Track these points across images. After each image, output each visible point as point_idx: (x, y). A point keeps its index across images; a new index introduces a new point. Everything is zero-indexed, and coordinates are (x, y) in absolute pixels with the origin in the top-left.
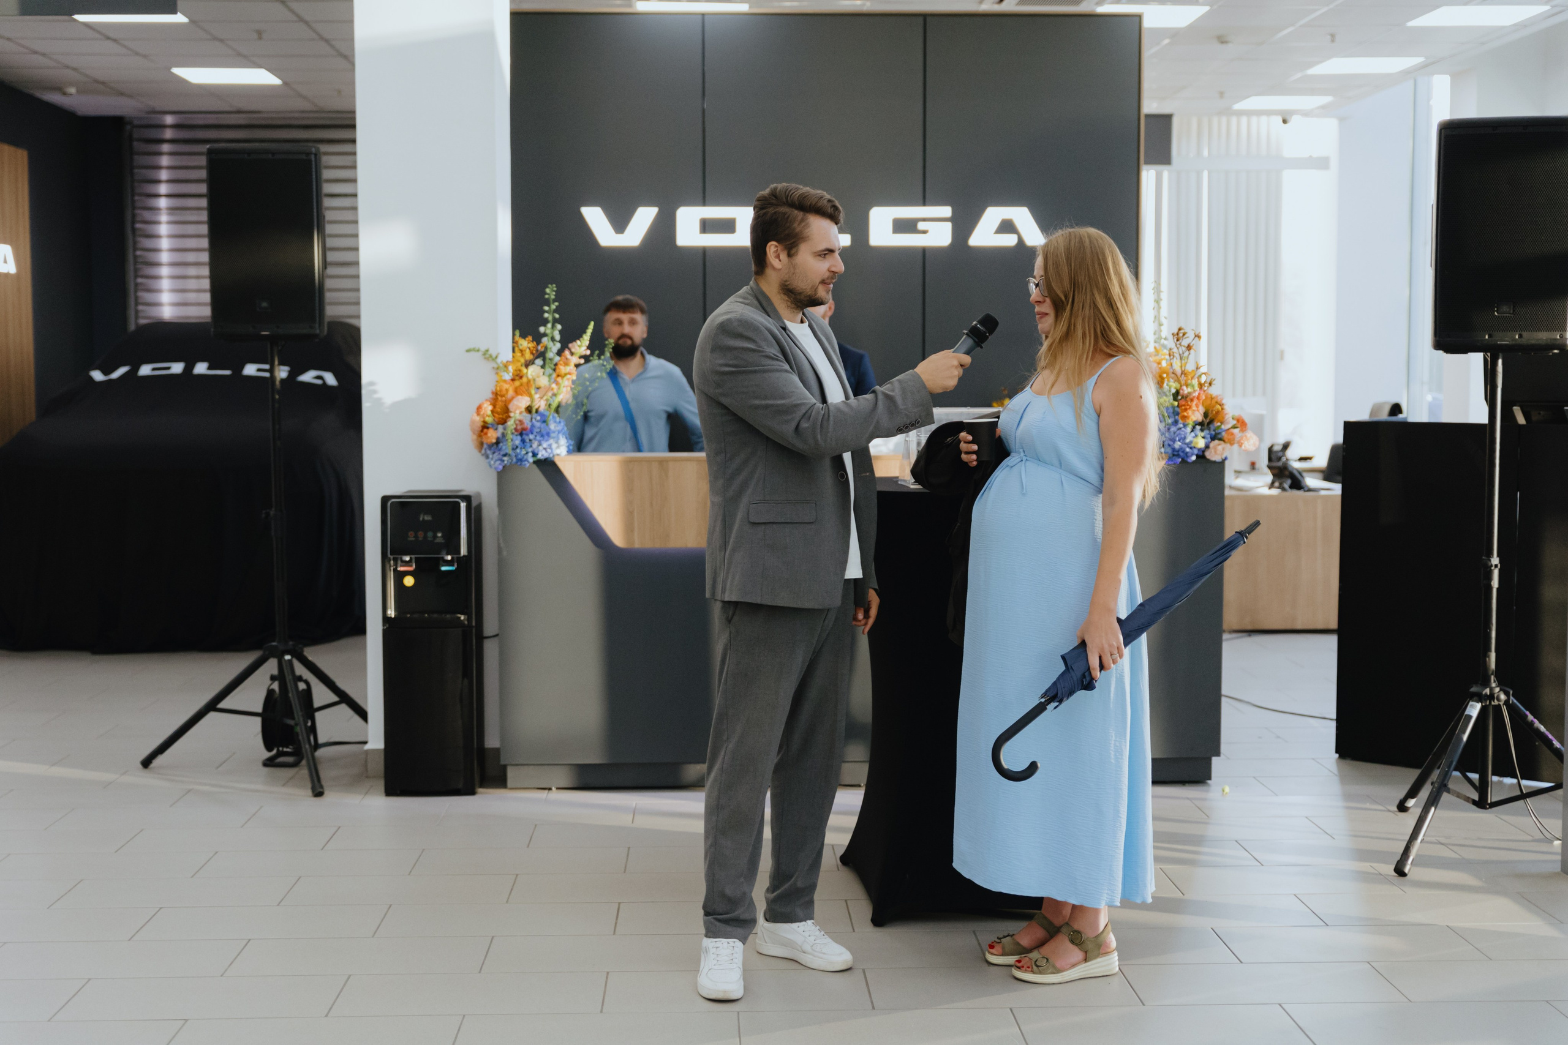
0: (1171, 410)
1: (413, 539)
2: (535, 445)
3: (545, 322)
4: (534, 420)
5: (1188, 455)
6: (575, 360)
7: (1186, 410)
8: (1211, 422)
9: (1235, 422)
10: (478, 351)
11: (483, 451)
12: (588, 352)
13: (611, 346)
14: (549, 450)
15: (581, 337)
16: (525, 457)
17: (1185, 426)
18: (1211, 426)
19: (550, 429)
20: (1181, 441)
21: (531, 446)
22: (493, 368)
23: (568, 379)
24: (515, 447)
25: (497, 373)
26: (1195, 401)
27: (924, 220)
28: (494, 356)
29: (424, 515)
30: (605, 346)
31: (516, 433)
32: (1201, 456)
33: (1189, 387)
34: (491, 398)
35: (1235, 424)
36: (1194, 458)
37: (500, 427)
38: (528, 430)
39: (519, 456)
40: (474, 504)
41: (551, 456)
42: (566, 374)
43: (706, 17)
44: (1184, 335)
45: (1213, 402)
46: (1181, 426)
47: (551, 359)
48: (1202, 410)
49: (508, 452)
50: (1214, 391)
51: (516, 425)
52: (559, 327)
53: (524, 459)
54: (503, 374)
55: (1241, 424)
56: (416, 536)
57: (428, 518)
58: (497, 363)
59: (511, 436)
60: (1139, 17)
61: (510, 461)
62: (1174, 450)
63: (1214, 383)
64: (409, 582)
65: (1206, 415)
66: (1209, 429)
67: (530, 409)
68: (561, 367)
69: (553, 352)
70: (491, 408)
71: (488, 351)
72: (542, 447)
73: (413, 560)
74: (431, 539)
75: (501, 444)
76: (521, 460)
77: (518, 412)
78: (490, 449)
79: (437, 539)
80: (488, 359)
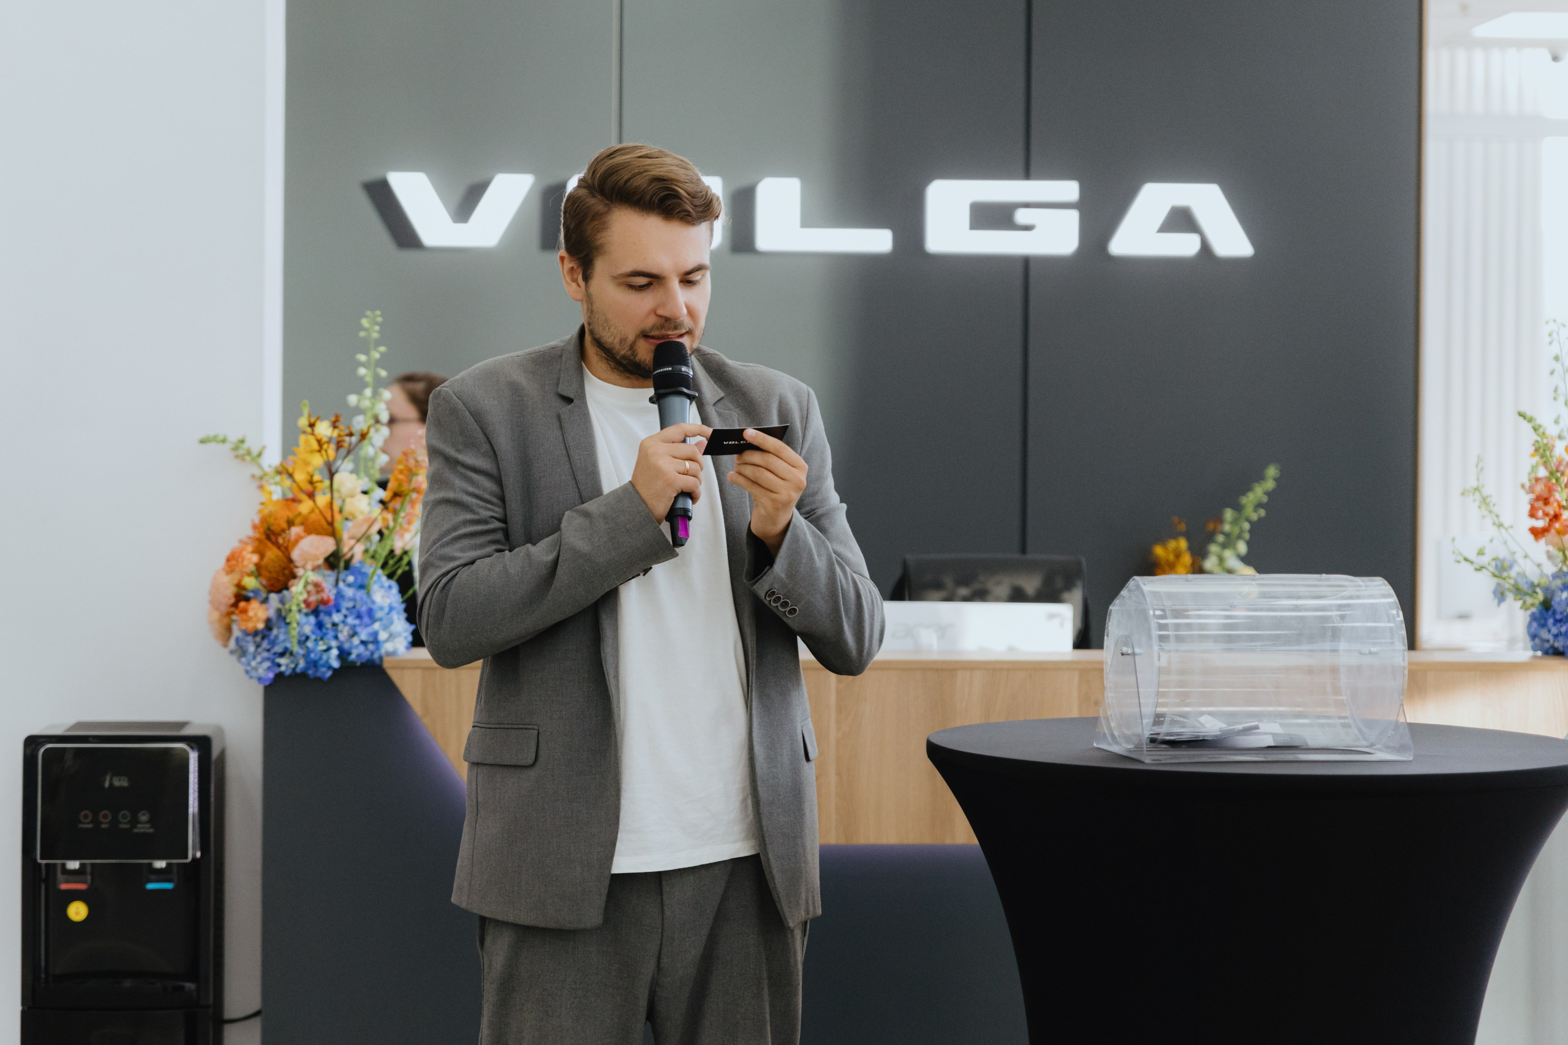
1: (90, 826)
2: (344, 633)
3: (358, 386)
4: (341, 585)
10: (224, 441)
11: (232, 644)
14: (371, 647)
16: (325, 657)
19: (373, 602)
21: (336, 637)
22: (253, 476)
24: (303, 638)
25: (261, 487)
27: (1027, 205)
28: (255, 452)
29: (114, 774)
31: (305, 611)
34: (250, 538)
37: (273, 597)
38: (332, 603)
39: (312, 656)
40: (215, 753)
41: (376, 656)
47: (373, 460)
49: (288, 645)
51: (309, 593)
53: (322, 662)
54: (273, 488)
56: (96, 821)
57: (121, 782)
58: (260, 467)
59: (298, 617)
61: (292, 666)
64: (77, 913)
67: (334, 561)
68: (401, 477)
69: (373, 445)
70: (255, 558)
71: (242, 441)
72: (359, 636)
73: (89, 869)
74: (127, 826)
75: (275, 632)
76: (315, 664)
77: (309, 566)
78: (249, 638)
79: (139, 826)
80: (241, 458)
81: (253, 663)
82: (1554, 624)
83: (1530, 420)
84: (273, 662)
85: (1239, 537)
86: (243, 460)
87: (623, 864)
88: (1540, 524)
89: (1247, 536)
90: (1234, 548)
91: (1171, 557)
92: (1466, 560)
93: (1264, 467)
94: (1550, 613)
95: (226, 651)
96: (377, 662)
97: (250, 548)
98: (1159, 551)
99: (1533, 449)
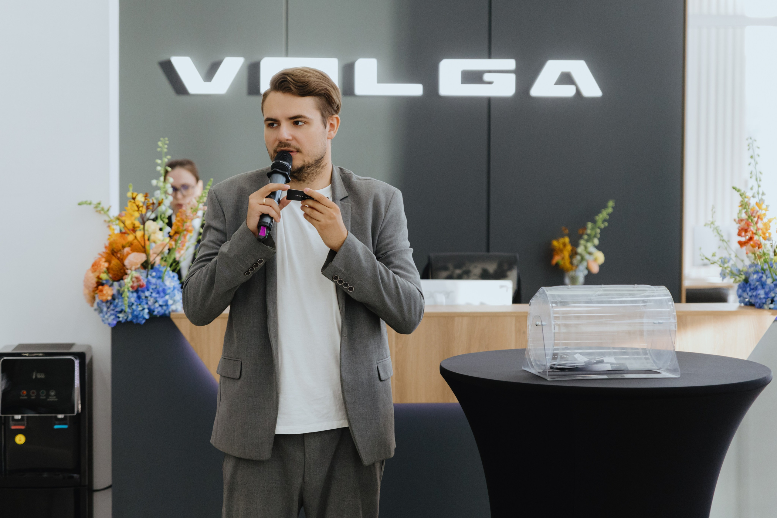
1: (26, 397)
2: (151, 301)
3: (156, 176)
4: (149, 277)
10: (90, 204)
11: (95, 305)
14: (164, 308)
16: (141, 313)
19: (165, 285)
21: (147, 303)
22: (105, 221)
24: (131, 304)
25: (109, 226)
27: (490, 72)
28: (106, 209)
29: (37, 372)
31: (131, 291)
34: (104, 252)
37: (116, 284)
38: (145, 286)
39: (135, 313)
40: (87, 360)
41: (167, 312)
47: (164, 213)
49: (123, 308)
51: (133, 282)
53: (140, 316)
54: (115, 227)
56: (29, 395)
57: (41, 376)
58: (109, 216)
59: (128, 294)
61: (125, 318)
64: (20, 440)
67: (146, 265)
68: (178, 224)
69: (165, 205)
70: (106, 265)
71: (99, 204)
72: (158, 303)
73: (25, 419)
74: (44, 398)
75: (117, 301)
76: (137, 317)
77: (133, 268)
78: (104, 304)
79: (51, 397)
80: (99, 212)
81: (106, 317)
82: (750, 291)
83: (739, 191)
84: (116, 315)
85: (595, 236)
86: (100, 213)
88: (743, 239)
89: (599, 236)
90: (593, 242)
91: (561, 246)
92: (706, 258)
93: (607, 201)
94: (748, 285)
95: (92, 309)
96: (168, 315)
97: (104, 260)
98: (555, 243)
99: (739, 205)
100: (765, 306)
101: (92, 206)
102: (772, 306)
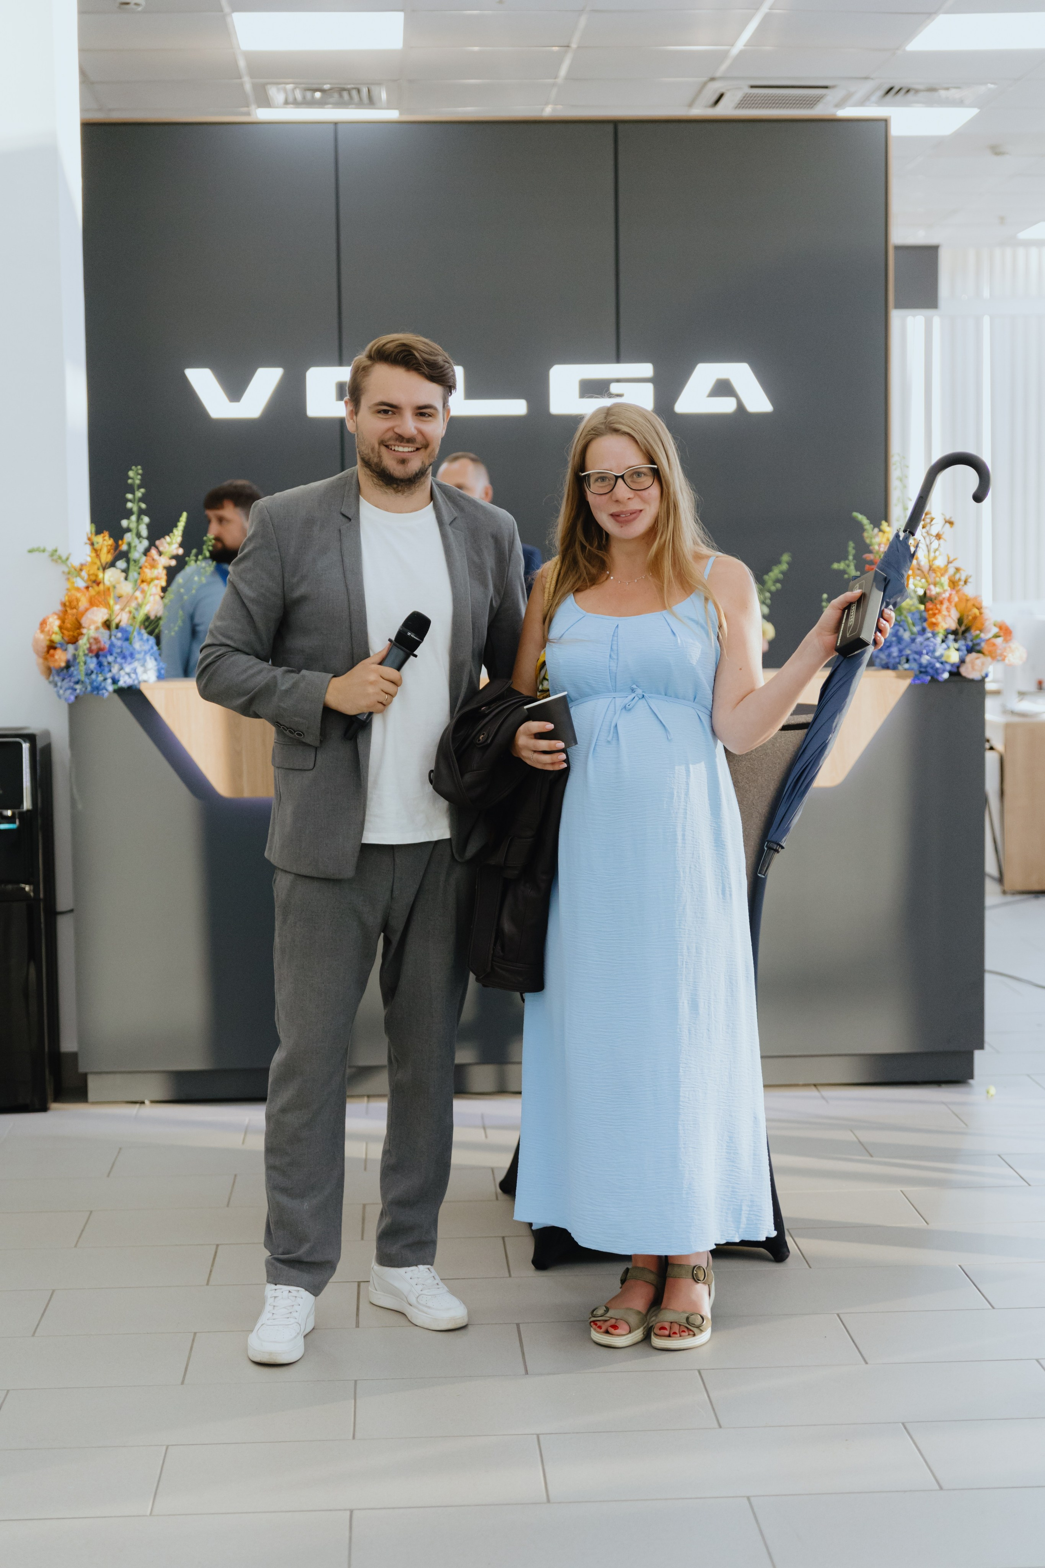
0: (917, 616)
2: (115, 669)
3: (128, 514)
4: (113, 638)
5: (940, 671)
6: (165, 561)
7: (934, 615)
8: (967, 630)
9: (995, 630)
10: (44, 551)
11: (51, 678)
12: (181, 551)
13: (210, 543)
14: (133, 676)
15: (172, 531)
16: (103, 684)
17: (934, 635)
18: (967, 635)
19: (134, 649)
20: (930, 654)
21: (110, 671)
22: (63, 572)
23: (156, 586)
24: (89, 672)
25: (68, 579)
26: (946, 604)
27: (618, 381)
28: (64, 558)
30: (204, 543)
31: (91, 655)
32: (956, 674)
33: (937, 585)
34: (59, 611)
35: (997, 633)
36: (946, 675)
37: (71, 647)
38: (106, 650)
39: (96, 684)
40: (40, 744)
41: (136, 682)
42: (152, 580)
43: (340, 127)
44: (932, 520)
45: (970, 604)
46: (930, 635)
47: (135, 561)
48: (955, 615)
49: (81, 678)
50: (969, 591)
51: (90, 644)
52: (146, 519)
53: (101, 687)
54: (74, 580)
55: (1005, 632)
58: (67, 566)
59: (85, 658)
60: (885, 122)
61: (84, 689)
62: (921, 665)
63: (970, 580)
65: (960, 621)
66: (965, 639)
67: (109, 624)
68: (146, 570)
69: (138, 551)
70: (58, 623)
71: (56, 551)
72: (125, 671)
75: (72, 668)
76: (97, 688)
77: (92, 628)
78: (59, 674)
80: (56, 561)
81: (62, 690)
84: (72, 688)
86: (56, 562)
87: (371, 837)
89: (769, 602)
93: (781, 555)
96: (137, 686)
97: (55, 617)
100: (900, 667)
101: (46, 554)
102: (907, 666)
